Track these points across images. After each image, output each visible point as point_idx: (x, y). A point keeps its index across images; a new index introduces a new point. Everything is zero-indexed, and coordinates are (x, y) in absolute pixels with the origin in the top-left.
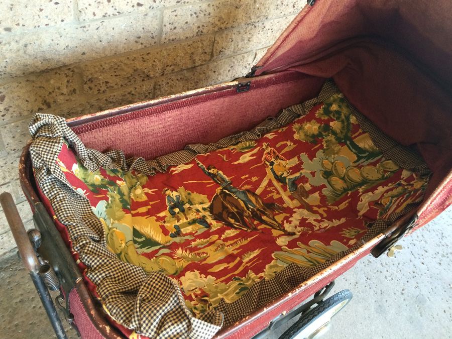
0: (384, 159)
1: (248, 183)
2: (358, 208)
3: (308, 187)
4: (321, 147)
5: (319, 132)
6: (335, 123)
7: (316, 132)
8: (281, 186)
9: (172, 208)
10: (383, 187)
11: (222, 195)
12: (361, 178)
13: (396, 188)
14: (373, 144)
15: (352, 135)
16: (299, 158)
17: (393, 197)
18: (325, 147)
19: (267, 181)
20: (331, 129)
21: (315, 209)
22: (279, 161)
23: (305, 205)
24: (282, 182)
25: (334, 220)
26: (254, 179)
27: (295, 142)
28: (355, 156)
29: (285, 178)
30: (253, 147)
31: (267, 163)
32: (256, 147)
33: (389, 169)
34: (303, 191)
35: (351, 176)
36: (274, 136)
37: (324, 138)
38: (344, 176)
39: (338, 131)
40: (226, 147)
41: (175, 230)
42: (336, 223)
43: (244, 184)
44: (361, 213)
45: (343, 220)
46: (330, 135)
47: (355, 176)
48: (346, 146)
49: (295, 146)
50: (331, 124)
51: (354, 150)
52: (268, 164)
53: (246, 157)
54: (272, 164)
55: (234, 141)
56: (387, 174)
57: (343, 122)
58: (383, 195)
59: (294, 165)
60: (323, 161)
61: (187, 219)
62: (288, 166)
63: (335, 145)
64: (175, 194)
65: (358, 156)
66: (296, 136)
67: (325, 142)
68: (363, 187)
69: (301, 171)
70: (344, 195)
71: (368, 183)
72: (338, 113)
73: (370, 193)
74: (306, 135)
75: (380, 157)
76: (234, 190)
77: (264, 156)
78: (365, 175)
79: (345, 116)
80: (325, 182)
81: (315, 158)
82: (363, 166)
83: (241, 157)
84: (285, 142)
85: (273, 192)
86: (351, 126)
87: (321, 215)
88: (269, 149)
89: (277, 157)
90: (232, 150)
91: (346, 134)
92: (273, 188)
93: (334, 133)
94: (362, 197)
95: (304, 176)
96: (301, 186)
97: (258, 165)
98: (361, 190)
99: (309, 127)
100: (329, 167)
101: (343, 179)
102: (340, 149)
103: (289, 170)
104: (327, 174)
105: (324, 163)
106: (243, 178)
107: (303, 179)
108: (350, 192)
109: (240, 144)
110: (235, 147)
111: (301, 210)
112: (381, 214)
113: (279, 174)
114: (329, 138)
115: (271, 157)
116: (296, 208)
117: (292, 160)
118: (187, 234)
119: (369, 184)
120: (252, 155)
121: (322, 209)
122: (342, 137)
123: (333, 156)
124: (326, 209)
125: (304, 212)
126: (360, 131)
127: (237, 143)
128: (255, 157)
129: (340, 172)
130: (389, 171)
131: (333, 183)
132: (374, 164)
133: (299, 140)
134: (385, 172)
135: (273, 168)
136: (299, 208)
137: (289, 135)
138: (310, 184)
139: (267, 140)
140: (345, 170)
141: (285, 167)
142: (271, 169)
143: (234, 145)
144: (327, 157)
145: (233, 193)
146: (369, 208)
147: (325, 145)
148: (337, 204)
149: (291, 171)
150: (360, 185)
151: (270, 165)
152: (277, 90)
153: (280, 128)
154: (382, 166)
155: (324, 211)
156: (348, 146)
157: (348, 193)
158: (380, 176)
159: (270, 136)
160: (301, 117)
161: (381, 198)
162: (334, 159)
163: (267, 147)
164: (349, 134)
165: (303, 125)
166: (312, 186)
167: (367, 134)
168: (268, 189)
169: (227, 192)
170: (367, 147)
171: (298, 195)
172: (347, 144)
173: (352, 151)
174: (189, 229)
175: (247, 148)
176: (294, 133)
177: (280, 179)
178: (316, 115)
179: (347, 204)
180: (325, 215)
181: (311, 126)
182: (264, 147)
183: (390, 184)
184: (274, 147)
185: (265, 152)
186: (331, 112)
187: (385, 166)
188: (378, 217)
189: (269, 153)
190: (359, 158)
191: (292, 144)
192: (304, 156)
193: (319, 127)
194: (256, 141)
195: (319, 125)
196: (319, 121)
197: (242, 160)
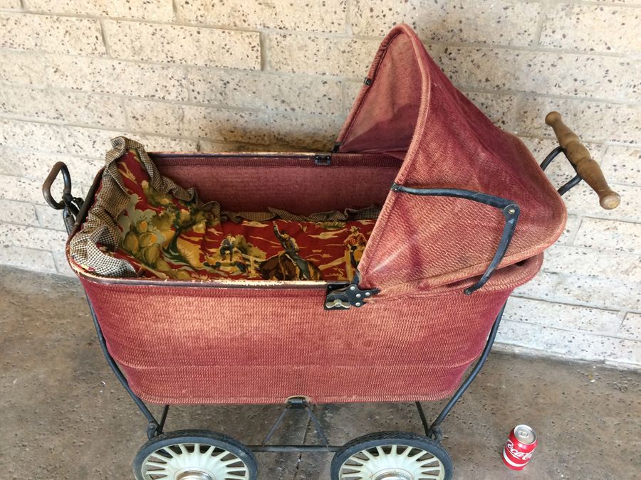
1: (316, 257)
9: (224, 249)
11: (282, 258)
19: (340, 262)
26: (325, 256)
30: (340, 227)
32: (343, 228)
40: (314, 222)
41: (215, 264)
43: (313, 257)
52: (350, 247)
53: (328, 235)
54: (354, 248)
61: (231, 260)
64: (233, 239)
76: (296, 257)
85: (338, 272)
88: (358, 233)
90: (317, 225)
92: (343, 270)
97: (338, 245)
106: (314, 251)
109: (329, 222)
110: (322, 223)
115: (356, 242)
118: (222, 271)
120: (336, 235)
135: (353, 253)
139: (359, 225)
142: (351, 253)
143: (323, 221)
145: (294, 259)
151: (352, 249)
159: (364, 222)
163: (355, 231)
168: (336, 269)
169: (288, 256)
174: (229, 269)
175: (334, 227)
182: (352, 230)
189: (355, 238)
194: (347, 223)
197: (322, 236)
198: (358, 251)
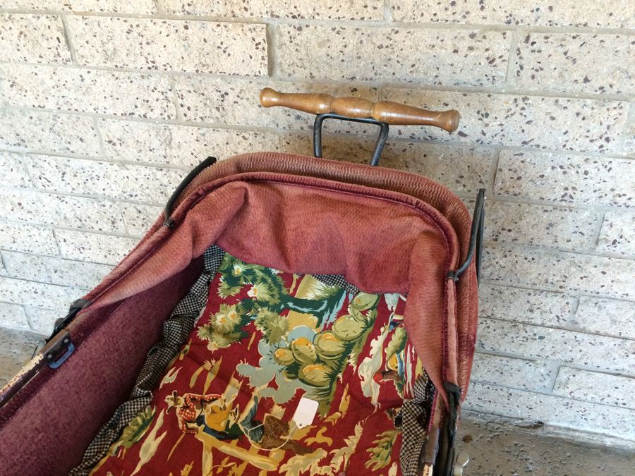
0: (351, 296)
2: (366, 394)
3: (278, 412)
4: (259, 336)
5: (242, 316)
6: (255, 290)
7: (237, 321)
8: (238, 445)
10: (377, 339)
12: (341, 343)
13: (393, 332)
14: (324, 285)
15: (289, 291)
16: (237, 376)
17: (398, 352)
18: (264, 333)
19: (210, 456)
20: (256, 301)
21: (310, 441)
22: (209, 406)
23: (291, 446)
24: (234, 438)
25: (346, 441)
27: (216, 355)
28: (311, 316)
29: (236, 425)
30: (152, 418)
31: (191, 425)
32: (156, 416)
33: (367, 305)
34: (276, 426)
35: (325, 348)
36: (177, 371)
37: (253, 321)
38: (318, 356)
39: (267, 297)
40: (105, 455)
42: (352, 442)
44: (375, 401)
45: (358, 429)
46: (260, 310)
47: (331, 345)
48: (291, 312)
49: (219, 362)
50: (250, 293)
51: (306, 310)
52: (195, 425)
53: (149, 445)
54: (200, 420)
55: (112, 435)
56: (369, 315)
57: (264, 280)
58: (384, 355)
59: (237, 394)
60: (275, 355)
62: (228, 404)
63: (276, 321)
65: (316, 314)
66: (212, 347)
67: (259, 325)
68: (352, 355)
69: (254, 394)
70: (335, 386)
71: (354, 343)
72: (249, 272)
73: (367, 360)
74: (225, 335)
75: (344, 295)
77: (180, 419)
78: (343, 335)
79: (262, 271)
80: (298, 384)
81: (261, 360)
82: (331, 324)
83: (141, 453)
84: (200, 370)
85: (230, 468)
86: (279, 279)
87: (324, 446)
88: (182, 400)
89: (202, 403)
90: (117, 453)
91: (280, 294)
92: (226, 459)
93: (263, 304)
94: (360, 373)
95: (263, 399)
96: (268, 419)
97: (179, 441)
98: (352, 362)
99: (223, 319)
100: (288, 357)
101: (318, 361)
102: (286, 322)
103: (233, 408)
104: (293, 370)
105: (277, 356)
107: (265, 405)
108: (340, 375)
109: (125, 431)
110: (119, 444)
111: (290, 461)
112: (401, 387)
113: (221, 427)
114: (260, 316)
115: (192, 410)
116: (281, 464)
117: (229, 388)
119: (356, 345)
120: (159, 434)
121: (319, 433)
122: (277, 301)
123: (283, 337)
124: (324, 429)
125: (296, 462)
126: (296, 277)
127: (121, 433)
128: (164, 434)
129: (309, 355)
130: (368, 310)
131: (309, 377)
132: (344, 312)
133: (220, 349)
134: (364, 313)
135: (206, 427)
136: (285, 461)
137: (200, 354)
138: (279, 405)
139: (168, 389)
140: (313, 347)
141: (225, 408)
142: (204, 431)
143: (116, 441)
144: (277, 345)
146: (379, 386)
147: (262, 329)
148: (335, 407)
149: (238, 406)
150: (346, 354)
151: (199, 425)
152: (131, 308)
153: (179, 351)
154: (355, 307)
155: (324, 434)
156: (295, 310)
157: (339, 378)
158: (362, 324)
159: (169, 378)
160: (202, 313)
161: (384, 362)
162: (287, 340)
163: (175, 400)
164: (284, 291)
165: (212, 322)
166: (282, 406)
167: (307, 277)
168: (220, 470)
170: (319, 293)
171: (273, 437)
172: (291, 308)
173: (303, 312)
175: (142, 428)
176: (206, 343)
177: (230, 435)
178: (221, 295)
179: (349, 397)
180: (329, 441)
181: (223, 316)
182: (171, 404)
183: (382, 329)
184: (189, 390)
185: (178, 411)
186: (238, 278)
187: (359, 305)
188: (400, 395)
189: (186, 407)
190: (320, 315)
191: (213, 362)
192: (243, 368)
193: (237, 310)
194: (152, 404)
195: (234, 306)
196: (230, 301)
197: (145, 457)
198: (209, 417)
